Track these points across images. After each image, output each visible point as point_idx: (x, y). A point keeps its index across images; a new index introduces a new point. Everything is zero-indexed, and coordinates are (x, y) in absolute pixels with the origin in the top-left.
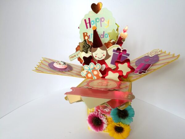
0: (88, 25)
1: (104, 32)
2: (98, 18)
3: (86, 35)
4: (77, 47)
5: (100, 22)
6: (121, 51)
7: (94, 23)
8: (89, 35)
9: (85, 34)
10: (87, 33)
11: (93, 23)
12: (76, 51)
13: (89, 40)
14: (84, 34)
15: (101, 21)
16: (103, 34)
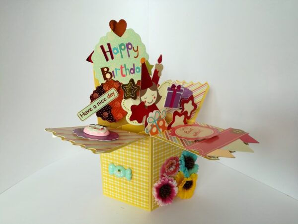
0: (108, 54)
1: (134, 65)
2: (122, 44)
3: (108, 72)
4: (92, 93)
5: (126, 50)
6: (176, 88)
7: (118, 52)
8: (113, 72)
9: (106, 70)
10: (108, 69)
11: (115, 51)
12: (92, 102)
13: (113, 78)
14: (102, 69)
15: (128, 48)
16: (133, 67)
